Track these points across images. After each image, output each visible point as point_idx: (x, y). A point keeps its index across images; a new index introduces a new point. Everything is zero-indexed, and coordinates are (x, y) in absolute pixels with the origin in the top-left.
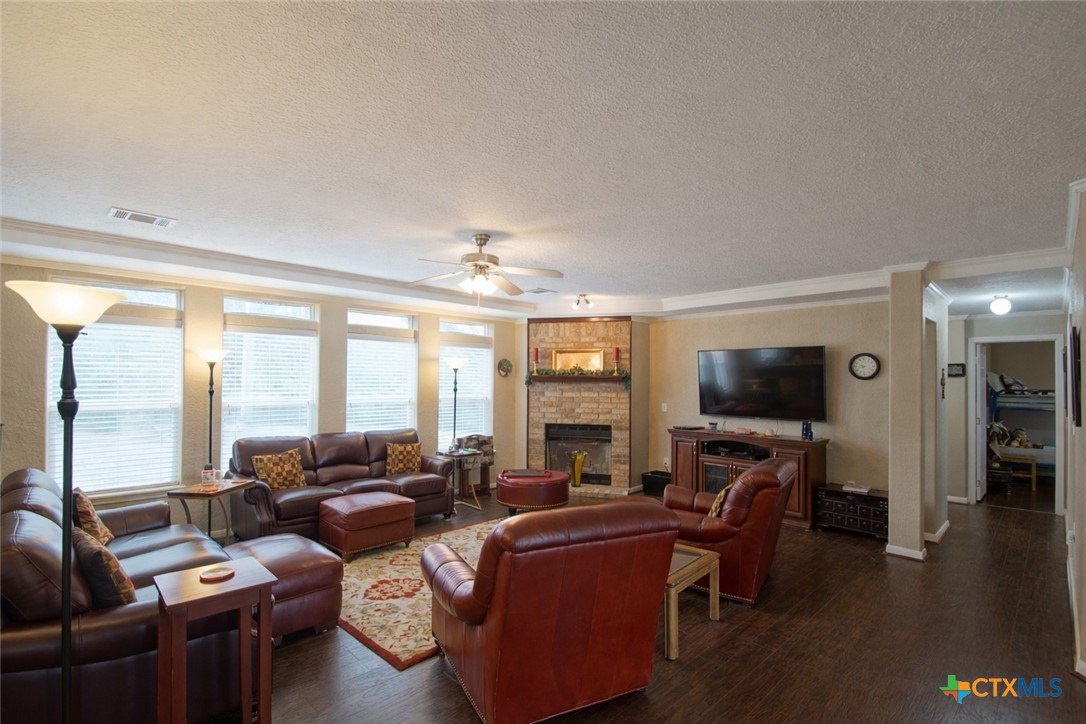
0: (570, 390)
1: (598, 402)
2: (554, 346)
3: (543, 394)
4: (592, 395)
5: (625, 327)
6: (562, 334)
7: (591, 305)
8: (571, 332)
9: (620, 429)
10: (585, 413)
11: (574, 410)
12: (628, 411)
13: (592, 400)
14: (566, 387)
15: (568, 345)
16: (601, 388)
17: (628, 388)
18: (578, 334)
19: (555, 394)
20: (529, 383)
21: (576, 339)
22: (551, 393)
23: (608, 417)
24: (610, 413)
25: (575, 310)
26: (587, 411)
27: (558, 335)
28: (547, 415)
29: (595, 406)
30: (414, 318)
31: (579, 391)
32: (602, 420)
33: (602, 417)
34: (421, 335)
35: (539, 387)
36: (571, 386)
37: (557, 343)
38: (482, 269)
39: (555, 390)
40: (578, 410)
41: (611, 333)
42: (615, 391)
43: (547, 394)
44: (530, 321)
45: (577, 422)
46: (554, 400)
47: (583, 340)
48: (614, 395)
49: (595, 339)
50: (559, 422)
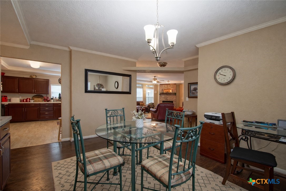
3: (162, 96)
5: (175, 85)
7: (170, 82)
12: (176, 99)
13: (170, 97)
14: (166, 95)
16: (171, 95)
17: (176, 95)
20: (160, 94)
21: (167, 87)
25: (167, 83)
27: (164, 87)
28: (163, 99)
30: (142, 85)
31: (168, 96)
33: (172, 100)
34: (143, 87)
38: (155, 80)
39: (164, 95)
41: (173, 86)
44: (160, 84)
45: (168, 100)
46: (164, 97)
47: (169, 88)
48: (173, 96)
49: (171, 87)
50: (165, 101)
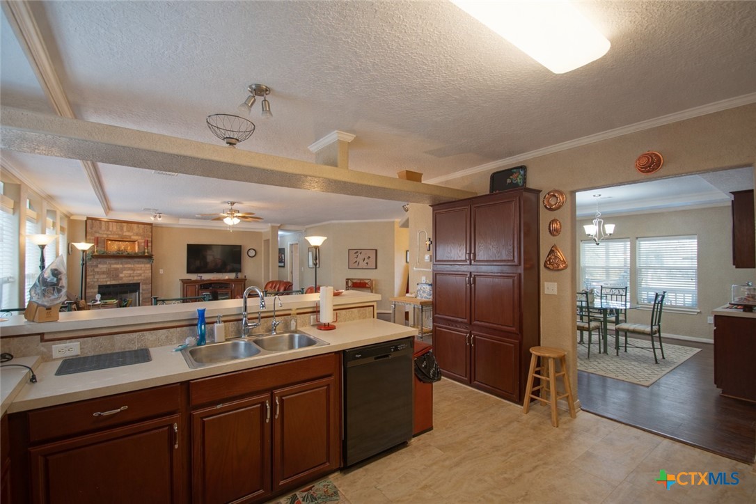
0: (116, 264)
1: (133, 270)
2: (105, 236)
3: (97, 266)
4: (129, 266)
5: (149, 229)
6: (111, 229)
8: (117, 229)
9: (146, 284)
10: (127, 277)
11: (118, 276)
12: (150, 274)
13: (130, 269)
15: (115, 236)
16: (135, 262)
17: (151, 262)
18: (122, 230)
19: (105, 266)
21: (120, 233)
22: (103, 266)
23: (140, 278)
24: (140, 275)
26: (127, 275)
27: (108, 230)
28: (100, 280)
29: (131, 272)
31: (122, 264)
32: (136, 280)
33: (136, 278)
35: (94, 262)
36: (117, 261)
37: (108, 235)
39: (106, 263)
40: (121, 275)
41: (141, 231)
42: (145, 264)
46: (105, 270)
47: (125, 234)
50: (109, 283)
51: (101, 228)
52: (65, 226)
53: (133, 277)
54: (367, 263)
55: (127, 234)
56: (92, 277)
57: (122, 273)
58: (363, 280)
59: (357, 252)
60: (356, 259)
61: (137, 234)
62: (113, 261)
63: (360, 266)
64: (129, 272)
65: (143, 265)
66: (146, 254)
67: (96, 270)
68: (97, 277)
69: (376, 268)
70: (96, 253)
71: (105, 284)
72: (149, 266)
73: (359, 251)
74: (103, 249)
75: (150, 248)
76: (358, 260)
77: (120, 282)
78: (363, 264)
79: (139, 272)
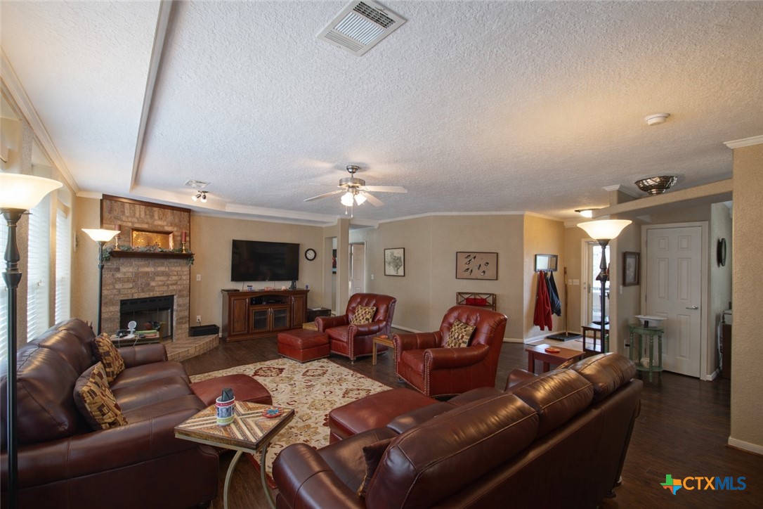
1: (168, 275)
2: (130, 225)
3: (118, 270)
4: (163, 269)
5: (186, 217)
6: (137, 215)
8: (146, 214)
9: (182, 296)
10: (159, 286)
11: (149, 284)
12: (188, 281)
13: (164, 273)
15: (143, 225)
16: (170, 263)
17: (190, 263)
18: (152, 217)
19: (131, 270)
21: (150, 221)
22: (128, 269)
23: (175, 287)
24: (176, 284)
26: (160, 283)
29: (166, 278)
32: (169, 290)
33: (169, 288)
35: (114, 263)
36: (147, 262)
37: (133, 223)
39: (131, 265)
40: (153, 284)
41: (177, 220)
42: (180, 265)
43: (123, 269)
44: (104, 197)
46: (129, 275)
47: (155, 223)
49: (165, 223)
50: (136, 296)
51: (123, 213)
52: (69, 205)
53: (168, 286)
54: (484, 272)
55: (159, 223)
56: (111, 287)
57: (153, 280)
58: (478, 294)
59: (470, 255)
60: (467, 266)
61: (172, 225)
62: (141, 262)
63: (473, 276)
64: (162, 278)
65: (179, 269)
66: (184, 252)
67: (118, 275)
68: (118, 286)
69: (497, 279)
70: (117, 249)
71: (130, 298)
72: (186, 269)
73: (473, 255)
74: (126, 244)
75: (188, 244)
76: (470, 266)
77: (152, 295)
78: (477, 273)
79: (174, 278)
